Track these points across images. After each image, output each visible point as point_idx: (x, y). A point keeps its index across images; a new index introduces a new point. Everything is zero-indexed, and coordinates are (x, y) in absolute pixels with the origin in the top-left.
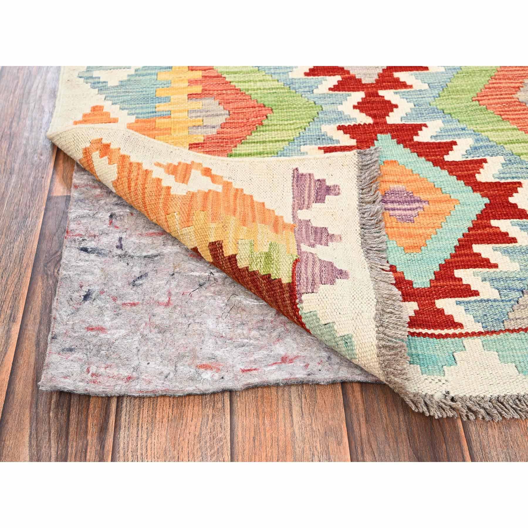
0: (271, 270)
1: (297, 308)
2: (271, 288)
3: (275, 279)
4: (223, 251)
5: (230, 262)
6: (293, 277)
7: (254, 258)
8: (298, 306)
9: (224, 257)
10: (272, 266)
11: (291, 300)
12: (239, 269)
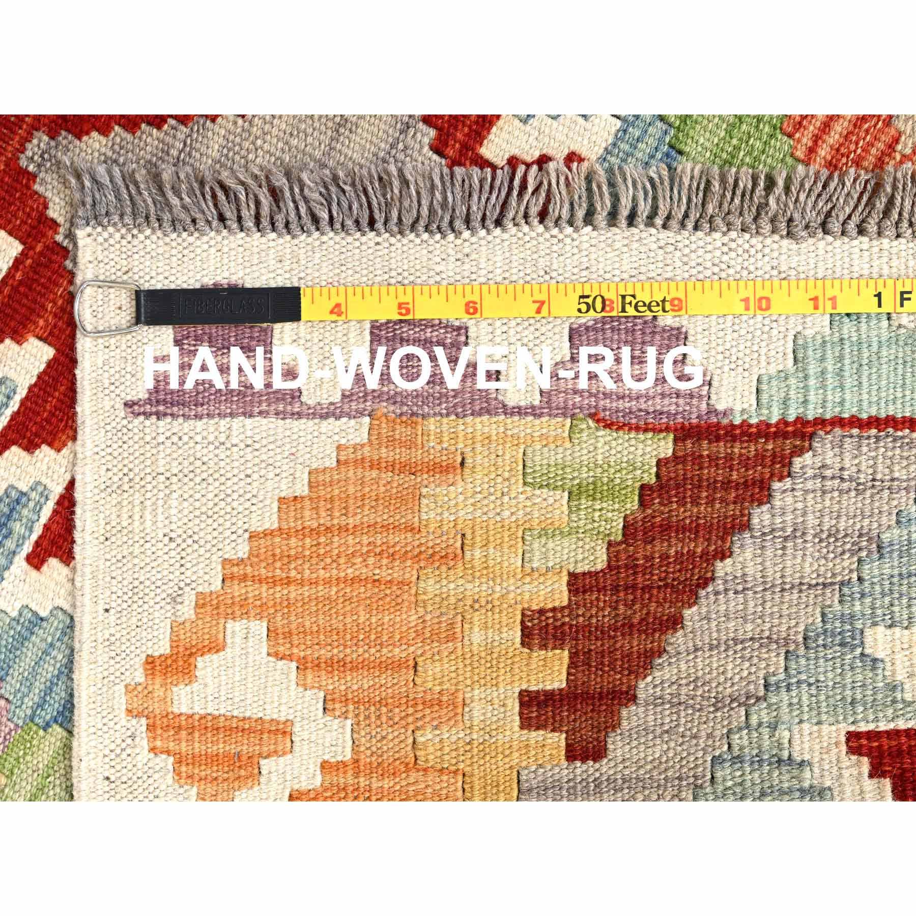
0: (630, 483)
1: (741, 426)
2: (677, 486)
3: (658, 475)
4: (554, 609)
5: (584, 592)
6: (656, 430)
7: (590, 526)
8: (737, 421)
9: (569, 606)
10: (618, 481)
11: (718, 439)
12: (609, 566)
